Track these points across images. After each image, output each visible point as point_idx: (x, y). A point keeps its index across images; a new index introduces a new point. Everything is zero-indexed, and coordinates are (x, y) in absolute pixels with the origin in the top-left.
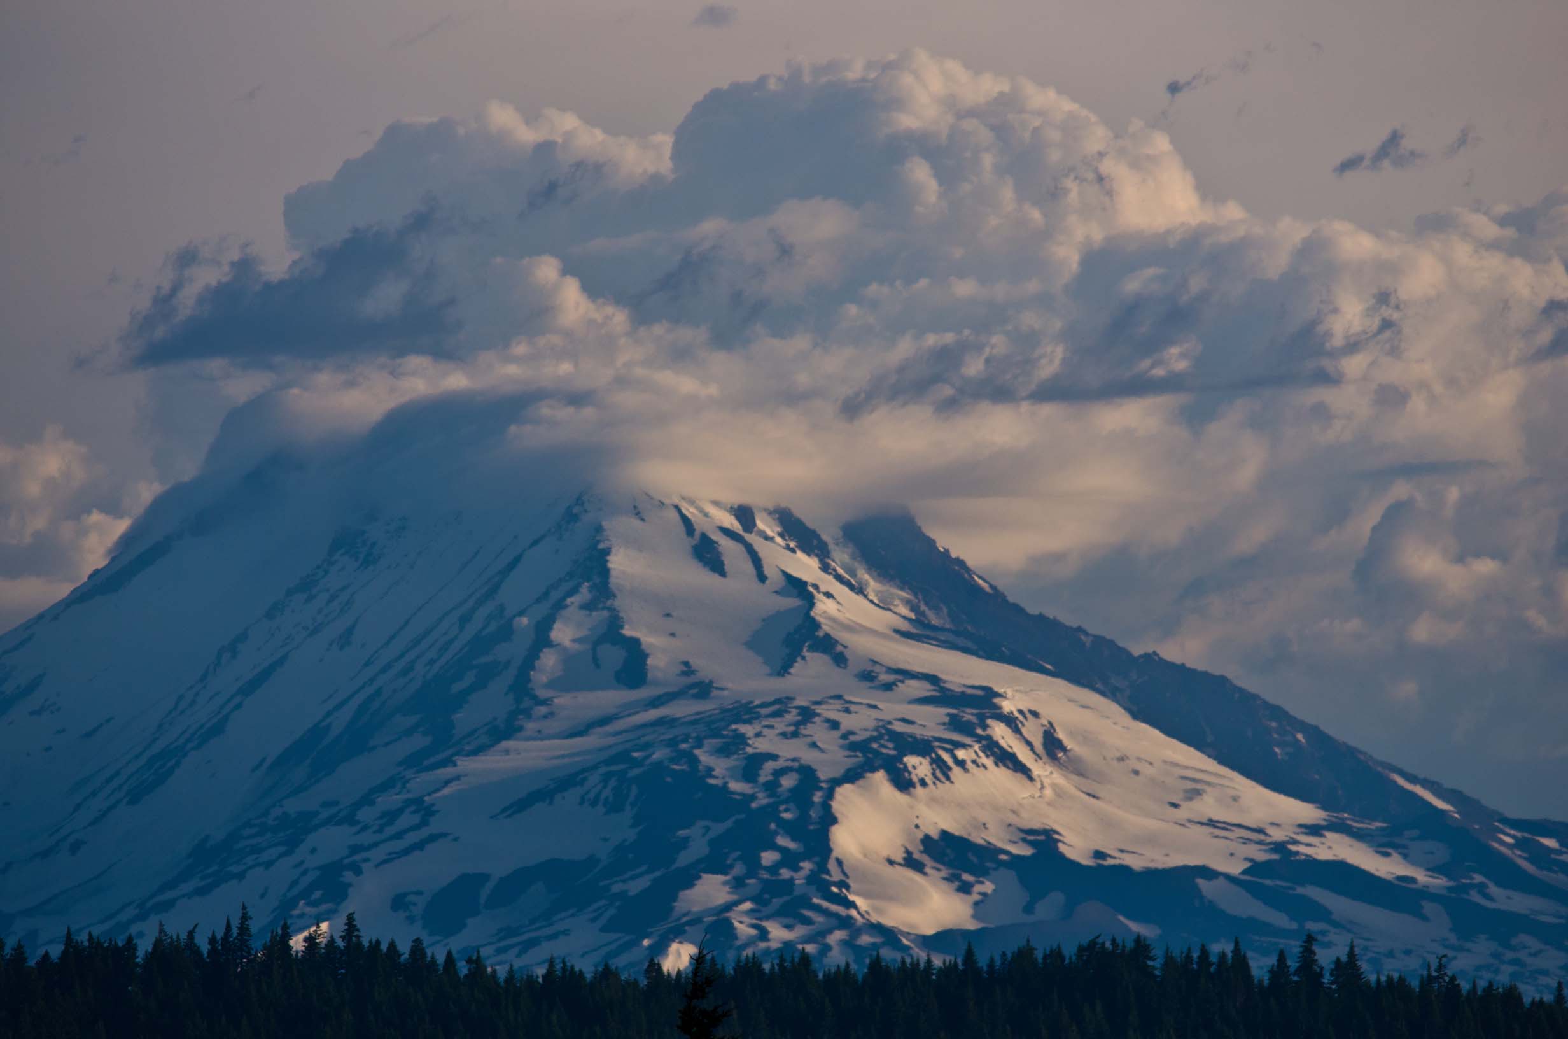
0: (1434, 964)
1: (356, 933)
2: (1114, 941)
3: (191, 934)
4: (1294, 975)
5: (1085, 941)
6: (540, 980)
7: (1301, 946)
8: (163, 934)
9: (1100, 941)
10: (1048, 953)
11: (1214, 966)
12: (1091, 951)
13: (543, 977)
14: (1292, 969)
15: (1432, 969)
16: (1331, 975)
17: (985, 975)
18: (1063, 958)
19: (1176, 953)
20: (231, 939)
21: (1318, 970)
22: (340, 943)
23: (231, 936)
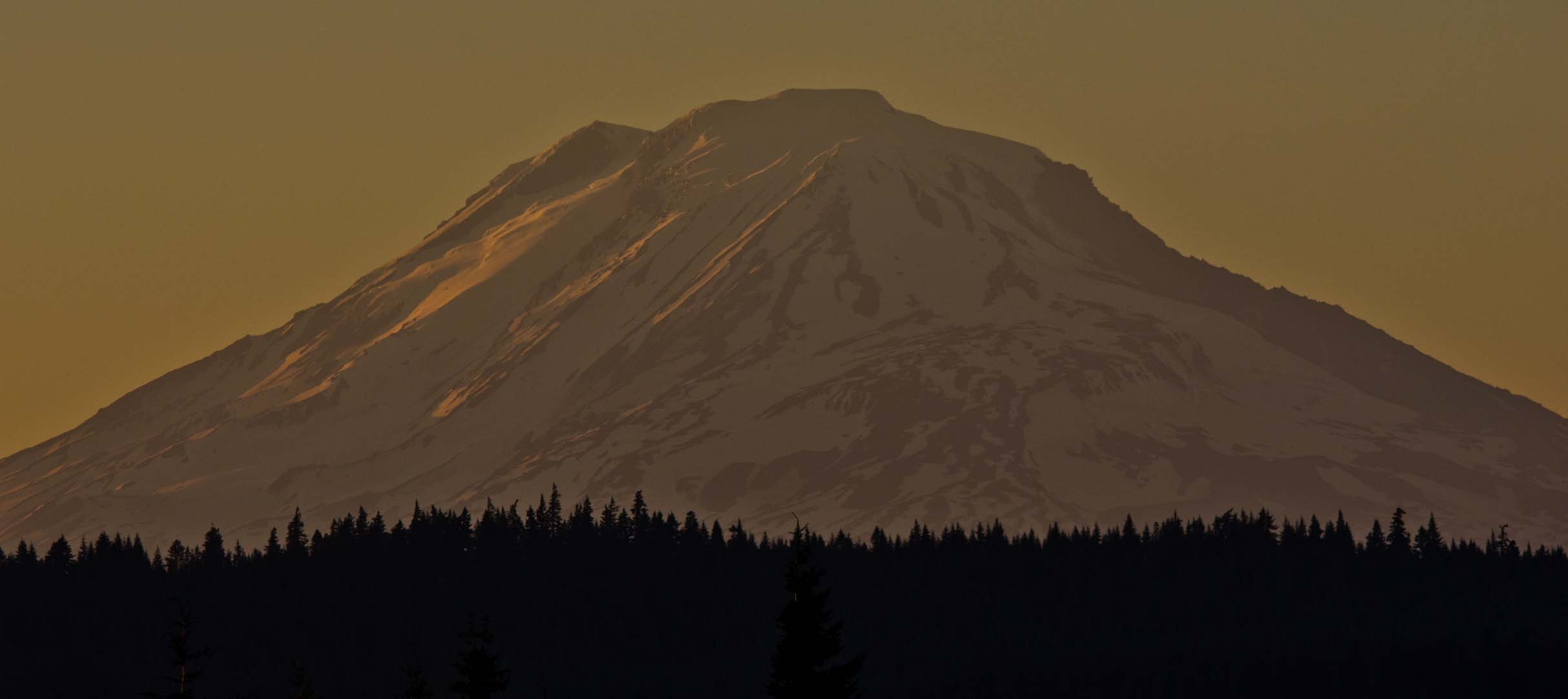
0: (1498, 532)
1: (643, 507)
2: (1243, 514)
3: (513, 508)
4: (1387, 540)
5: (1221, 515)
6: (789, 544)
7: (1393, 518)
8: (490, 508)
9: (1232, 513)
10: (1191, 523)
11: (1323, 534)
12: (1226, 522)
13: (791, 542)
14: (1386, 535)
15: (1496, 536)
16: (1416, 540)
17: (1142, 541)
18: (1203, 527)
19: (1293, 524)
20: (544, 512)
21: (1406, 536)
22: (631, 516)
23: (544, 509)
